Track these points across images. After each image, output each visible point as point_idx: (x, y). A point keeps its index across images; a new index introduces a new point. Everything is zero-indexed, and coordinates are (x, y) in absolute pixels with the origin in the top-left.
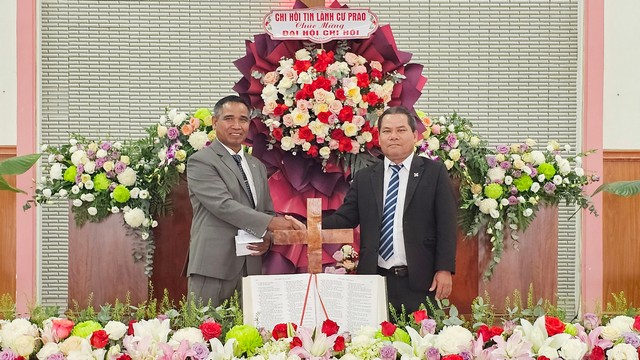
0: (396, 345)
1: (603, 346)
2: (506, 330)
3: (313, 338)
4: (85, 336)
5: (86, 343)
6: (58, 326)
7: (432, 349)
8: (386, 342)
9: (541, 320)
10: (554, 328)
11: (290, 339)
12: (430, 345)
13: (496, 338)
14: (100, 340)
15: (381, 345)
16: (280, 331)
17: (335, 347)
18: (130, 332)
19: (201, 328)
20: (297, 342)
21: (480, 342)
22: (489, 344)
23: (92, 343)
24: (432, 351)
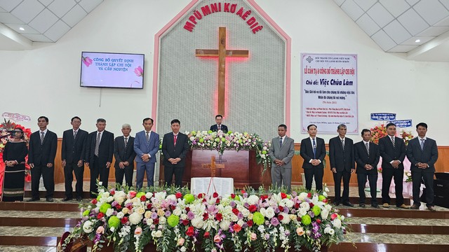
0: (235, 201)
1: (298, 202)
2: (269, 197)
3: (210, 199)
4: (139, 197)
5: (139, 200)
6: (131, 194)
9: (280, 194)
10: (284, 197)
11: (203, 199)
12: (246, 201)
13: (266, 200)
14: (143, 199)
15: (231, 201)
16: (200, 196)
17: (216, 201)
18: (153, 196)
19: (176, 195)
20: (205, 200)
21: (261, 201)
22: (264, 201)
23: (141, 200)
24: (247, 204)
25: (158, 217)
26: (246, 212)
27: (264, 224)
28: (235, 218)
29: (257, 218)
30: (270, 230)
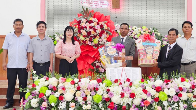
0: (144, 84)
1: (195, 84)
2: (171, 81)
3: (124, 83)
4: (69, 82)
7: (153, 85)
8: (142, 83)
9: (180, 78)
10: (183, 80)
11: (119, 83)
12: (153, 84)
13: (169, 83)
14: (73, 83)
15: (141, 84)
16: (116, 81)
17: (130, 85)
18: (80, 81)
19: (97, 80)
20: (121, 84)
21: (165, 83)
22: (167, 84)
23: (71, 83)
24: (154, 86)
25: (86, 96)
26: (153, 92)
27: (168, 101)
28: (144, 96)
29: (161, 96)
30: (172, 105)
